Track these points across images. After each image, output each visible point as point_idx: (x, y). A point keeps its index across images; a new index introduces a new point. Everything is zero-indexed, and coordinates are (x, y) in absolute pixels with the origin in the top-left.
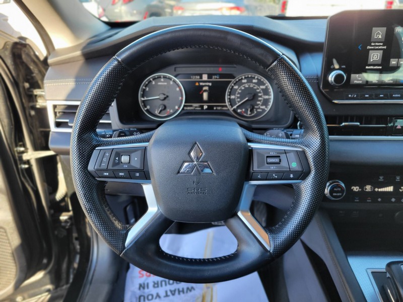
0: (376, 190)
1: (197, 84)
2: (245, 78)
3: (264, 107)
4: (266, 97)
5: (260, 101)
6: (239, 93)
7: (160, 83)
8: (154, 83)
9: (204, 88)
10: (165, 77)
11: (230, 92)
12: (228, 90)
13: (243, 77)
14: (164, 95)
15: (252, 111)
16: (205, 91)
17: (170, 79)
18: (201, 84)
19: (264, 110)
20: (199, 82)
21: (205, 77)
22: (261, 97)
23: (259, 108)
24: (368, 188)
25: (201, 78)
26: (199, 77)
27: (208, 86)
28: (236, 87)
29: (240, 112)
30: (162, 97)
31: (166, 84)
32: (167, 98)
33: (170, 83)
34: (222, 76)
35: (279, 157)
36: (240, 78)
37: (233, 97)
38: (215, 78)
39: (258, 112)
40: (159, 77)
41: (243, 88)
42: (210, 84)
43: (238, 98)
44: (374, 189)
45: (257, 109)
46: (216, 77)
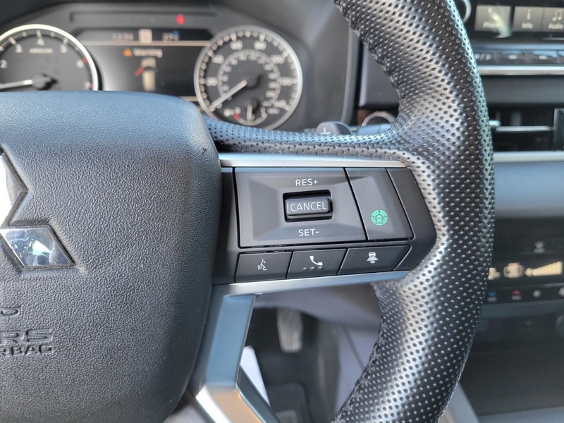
0: (529, 272)
1: (128, 53)
2: (238, 38)
3: (282, 104)
4: (286, 82)
5: (273, 90)
6: (225, 73)
7: (34, 51)
8: (19, 49)
9: (145, 63)
10: (46, 35)
11: (206, 71)
12: (200, 66)
13: (234, 37)
14: (45, 76)
15: (256, 111)
16: (148, 68)
17: (59, 39)
18: (138, 53)
19: (282, 111)
20: (132, 48)
21: (146, 37)
22: (274, 80)
23: (272, 106)
24: (513, 270)
25: (136, 38)
26: (130, 36)
27: (155, 57)
28: (218, 59)
29: (231, 116)
30: (42, 81)
31: (49, 51)
32: (55, 86)
33: (59, 49)
34: (185, 34)
35: (326, 193)
36: (226, 39)
37: (211, 82)
38: (171, 40)
39: (269, 115)
40: (32, 35)
41: (234, 62)
42: (159, 53)
43: (224, 83)
44: (525, 270)
45: (267, 108)
46: (171, 36)
